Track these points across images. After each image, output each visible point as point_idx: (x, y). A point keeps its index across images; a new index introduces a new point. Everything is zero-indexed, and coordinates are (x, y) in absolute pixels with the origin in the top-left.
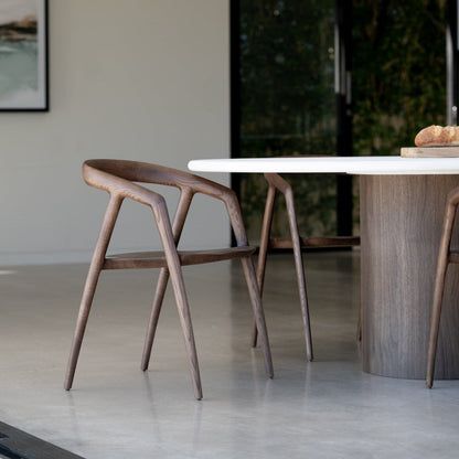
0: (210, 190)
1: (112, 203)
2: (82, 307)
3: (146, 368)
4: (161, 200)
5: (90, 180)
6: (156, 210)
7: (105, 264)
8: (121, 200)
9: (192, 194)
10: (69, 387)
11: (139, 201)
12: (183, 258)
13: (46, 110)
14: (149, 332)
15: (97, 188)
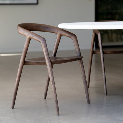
0: (67, 34)
1: (27, 41)
2: (17, 79)
3: (45, 98)
4: (44, 40)
5: (19, 32)
6: (42, 44)
7: (25, 63)
8: (30, 39)
9: (61, 36)
10: (13, 107)
11: (36, 40)
12: (52, 62)
13: (37, 4)
14: (46, 85)
15: (22, 34)
